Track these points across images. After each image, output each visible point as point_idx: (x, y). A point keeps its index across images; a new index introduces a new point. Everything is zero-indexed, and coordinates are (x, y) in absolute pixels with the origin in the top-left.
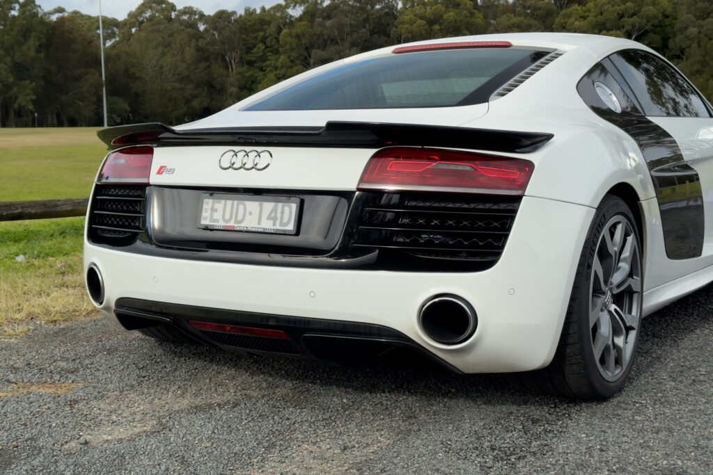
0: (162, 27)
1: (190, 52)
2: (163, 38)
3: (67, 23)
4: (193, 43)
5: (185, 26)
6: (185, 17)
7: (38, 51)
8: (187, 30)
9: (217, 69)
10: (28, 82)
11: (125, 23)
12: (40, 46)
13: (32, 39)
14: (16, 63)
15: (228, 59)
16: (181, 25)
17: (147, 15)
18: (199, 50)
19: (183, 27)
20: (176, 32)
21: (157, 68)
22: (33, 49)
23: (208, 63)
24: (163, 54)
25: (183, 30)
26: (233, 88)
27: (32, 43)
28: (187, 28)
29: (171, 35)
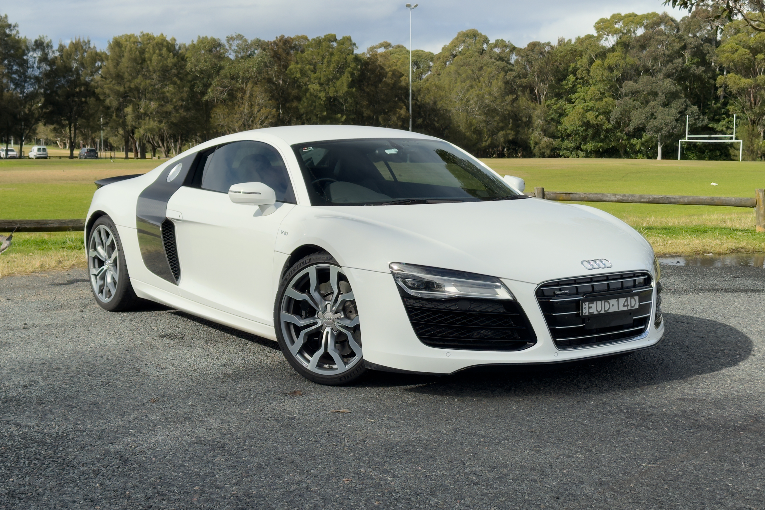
0: (472, 60)
1: (497, 85)
2: (473, 71)
3: (380, 59)
4: (502, 75)
5: (496, 59)
6: (497, 50)
7: (350, 86)
8: (497, 63)
9: (524, 101)
10: (339, 115)
11: (439, 57)
12: (353, 81)
13: (346, 75)
14: (331, 98)
15: (536, 92)
16: (491, 58)
17: (460, 50)
18: (507, 83)
19: (493, 60)
20: (485, 65)
21: (464, 101)
22: (345, 85)
23: (515, 96)
24: (472, 87)
25: (493, 63)
26: (539, 120)
27: (346, 78)
28: (498, 61)
29: (481, 69)
